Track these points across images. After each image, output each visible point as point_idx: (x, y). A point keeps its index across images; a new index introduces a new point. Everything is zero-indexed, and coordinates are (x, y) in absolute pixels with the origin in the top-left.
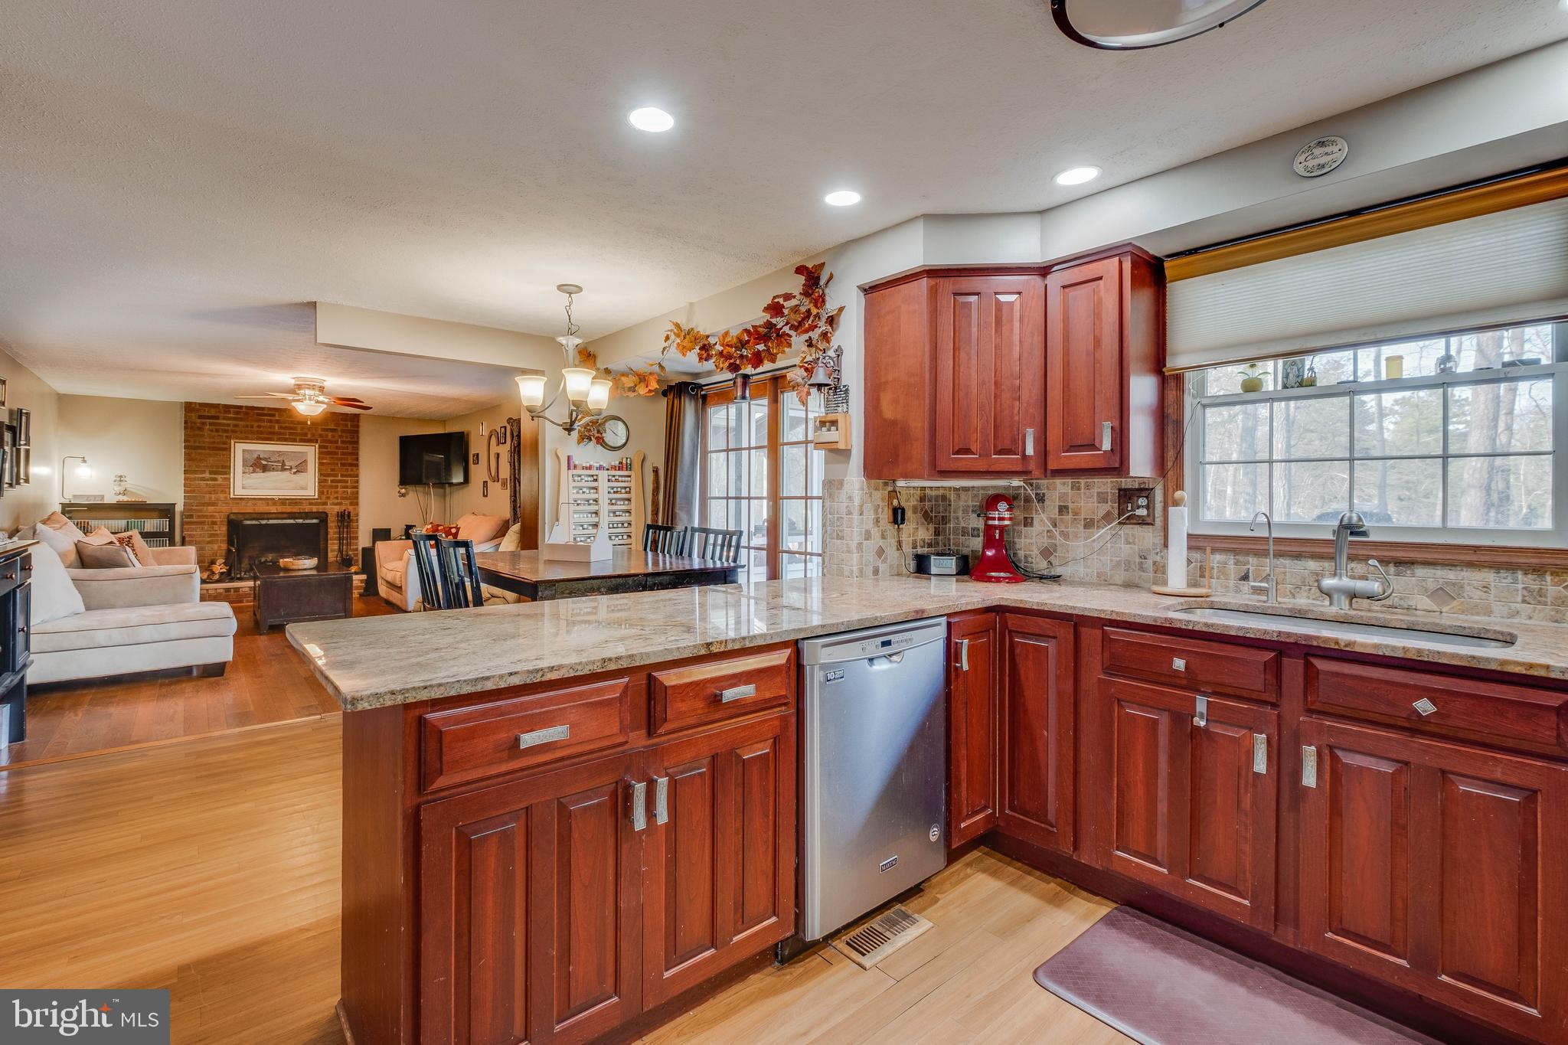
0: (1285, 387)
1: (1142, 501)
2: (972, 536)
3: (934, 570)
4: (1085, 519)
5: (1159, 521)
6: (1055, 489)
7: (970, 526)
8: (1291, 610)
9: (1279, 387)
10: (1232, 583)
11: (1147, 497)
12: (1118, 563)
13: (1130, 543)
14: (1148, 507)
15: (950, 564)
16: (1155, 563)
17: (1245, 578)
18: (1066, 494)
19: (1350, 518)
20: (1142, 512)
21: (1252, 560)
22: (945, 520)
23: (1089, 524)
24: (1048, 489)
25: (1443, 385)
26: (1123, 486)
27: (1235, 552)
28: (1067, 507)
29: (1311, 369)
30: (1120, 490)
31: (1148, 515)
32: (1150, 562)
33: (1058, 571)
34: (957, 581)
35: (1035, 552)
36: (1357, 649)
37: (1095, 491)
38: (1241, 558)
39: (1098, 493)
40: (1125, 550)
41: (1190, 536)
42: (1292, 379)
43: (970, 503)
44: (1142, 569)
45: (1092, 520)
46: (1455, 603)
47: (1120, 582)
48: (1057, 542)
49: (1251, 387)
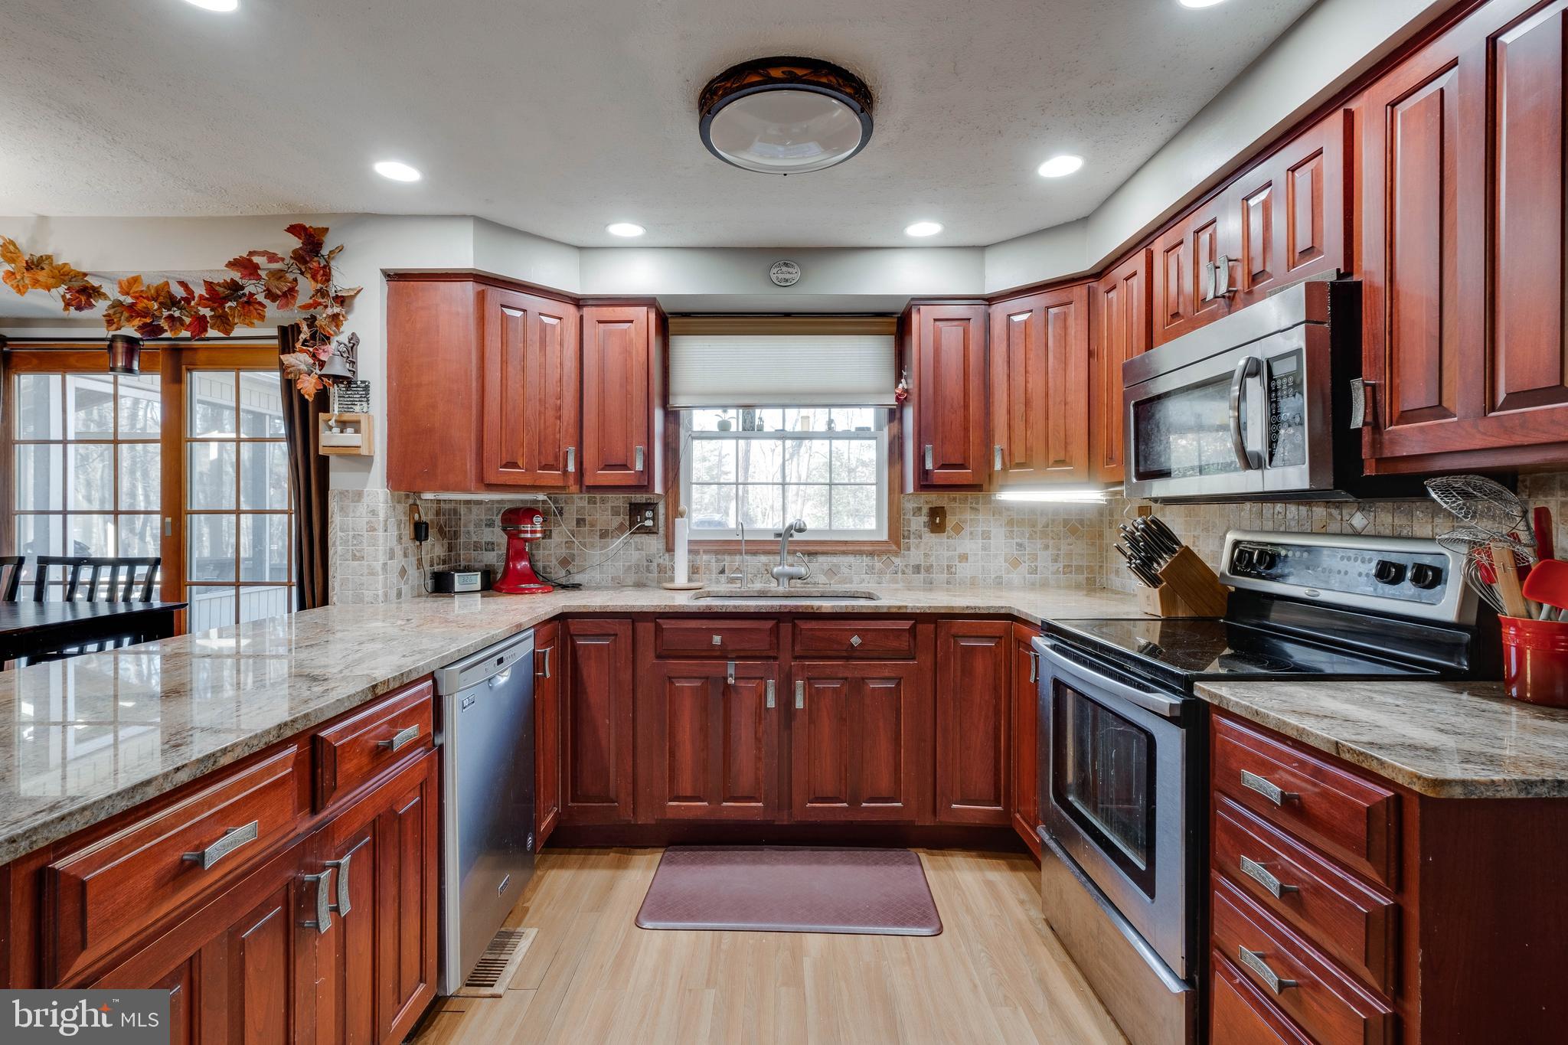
0: (744, 429)
1: (649, 514)
2: (486, 550)
3: (457, 587)
4: (601, 530)
5: (662, 531)
6: (573, 503)
7: (483, 541)
8: (758, 591)
9: (740, 429)
10: (714, 576)
11: (653, 511)
12: (630, 567)
13: (639, 550)
14: (653, 519)
15: (476, 580)
16: (658, 565)
17: (722, 572)
18: (584, 507)
19: (800, 525)
20: (649, 523)
21: (727, 558)
22: (456, 535)
23: (604, 534)
24: (566, 502)
25: (830, 438)
26: (633, 501)
27: (717, 553)
28: (584, 520)
29: (760, 419)
30: (631, 504)
31: (654, 525)
32: (655, 564)
33: (577, 579)
34: (482, 597)
35: (554, 562)
36: (824, 611)
37: (609, 505)
38: (719, 557)
39: (612, 507)
40: (635, 556)
41: (690, 542)
42: (748, 425)
43: (483, 517)
44: (648, 570)
45: (607, 531)
46: (836, 578)
47: (631, 584)
48: (575, 552)
49: (724, 426)
